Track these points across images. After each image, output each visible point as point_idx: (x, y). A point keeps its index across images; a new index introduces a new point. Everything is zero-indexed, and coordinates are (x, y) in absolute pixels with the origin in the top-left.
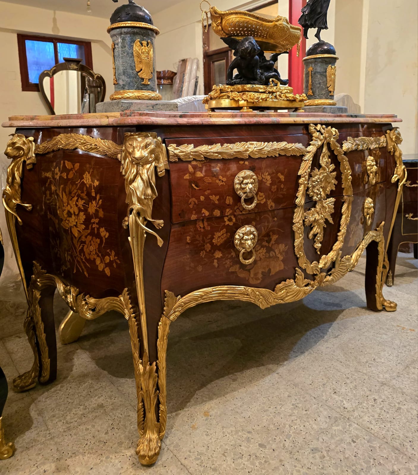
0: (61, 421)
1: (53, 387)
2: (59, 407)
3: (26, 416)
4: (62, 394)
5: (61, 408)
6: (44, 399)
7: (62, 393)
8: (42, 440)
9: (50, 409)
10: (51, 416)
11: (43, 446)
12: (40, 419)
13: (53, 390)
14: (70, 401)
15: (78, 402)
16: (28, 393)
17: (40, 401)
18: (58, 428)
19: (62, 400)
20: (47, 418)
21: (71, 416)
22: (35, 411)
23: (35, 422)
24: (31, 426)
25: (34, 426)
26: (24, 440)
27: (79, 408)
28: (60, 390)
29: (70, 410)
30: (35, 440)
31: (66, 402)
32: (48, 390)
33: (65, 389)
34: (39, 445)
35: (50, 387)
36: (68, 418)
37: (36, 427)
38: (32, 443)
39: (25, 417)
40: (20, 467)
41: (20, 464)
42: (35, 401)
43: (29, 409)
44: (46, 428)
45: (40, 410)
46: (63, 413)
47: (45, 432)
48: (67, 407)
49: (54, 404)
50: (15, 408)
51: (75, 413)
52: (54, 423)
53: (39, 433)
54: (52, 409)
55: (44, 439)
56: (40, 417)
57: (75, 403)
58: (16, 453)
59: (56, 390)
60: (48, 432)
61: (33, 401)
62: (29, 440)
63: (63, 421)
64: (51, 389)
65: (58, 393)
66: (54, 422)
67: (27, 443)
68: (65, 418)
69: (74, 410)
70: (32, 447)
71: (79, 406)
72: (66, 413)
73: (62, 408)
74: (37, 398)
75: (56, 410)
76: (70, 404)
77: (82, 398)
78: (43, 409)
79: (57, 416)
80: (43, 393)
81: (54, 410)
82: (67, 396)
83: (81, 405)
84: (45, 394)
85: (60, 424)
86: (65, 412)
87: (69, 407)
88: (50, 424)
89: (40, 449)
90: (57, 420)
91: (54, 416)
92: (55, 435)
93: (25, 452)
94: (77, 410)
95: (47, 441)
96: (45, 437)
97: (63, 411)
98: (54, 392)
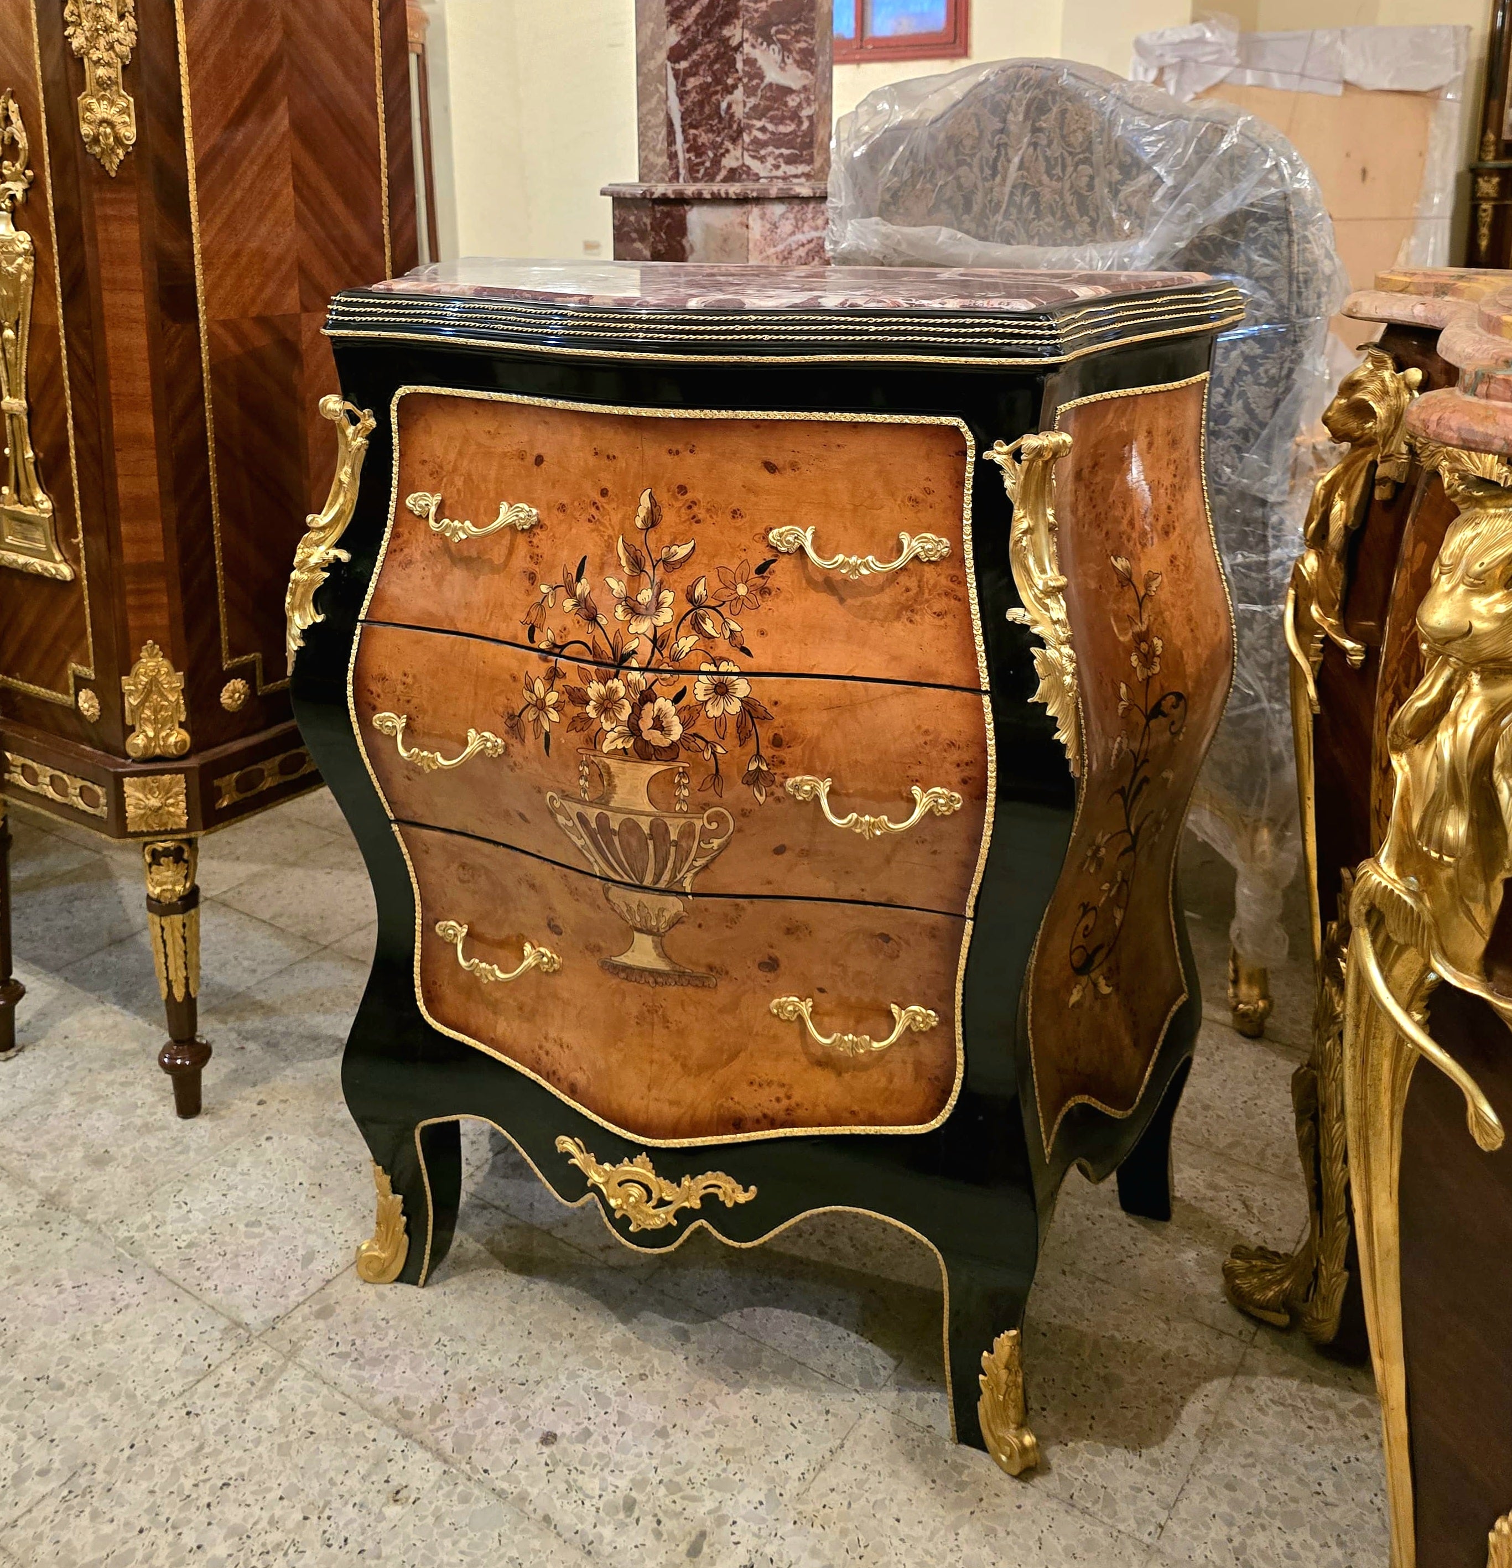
0: (1230, 1524)
1: (1335, 1385)
2: (1274, 1472)
3: (1170, 1401)
4: (1332, 1440)
5: (1276, 1483)
6: (1270, 1395)
7: (1338, 1433)
8: (1124, 1520)
9: (1248, 1448)
10: (1225, 1476)
11: (1106, 1542)
12: (1191, 1449)
13: (1324, 1393)
14: (1328, 1488)
15: (1343, 1523)
16: (1252, 1328)
17: (1250, 1390)
18: (1195, 1538)
19: (1308, 1458)
20: (1208, 1470)
21: (1272, 1544)
22: (1207, 1410)
23: (1170, 1443)
24: (1148, 1447)
25: (1155, 1452)
26: (1091, 1465)
27: (1325, 1545)
28: (1342, 1417)
29: (1293, 1521)
30: (1109, 1502)
31: (1313, 1476)
32: (1310, 1379)
33: (1360, 1432)
34: (1101, 1530)
35: (1327, 1374)
36: (1261, 1539)
37: (1155, 1463)
38: (1096, 1502)
39: (1166, 1400)
40: (1001, 1534)
41: (1014, 1526)
42: (1239, 1379)
43: (1196, 1386)
44: (1171, 1501)
45: (1221, 1420)
46: (1264, 1503)
47: (1155, 1508)
48: (1295, 1500)
49: (1274, 1445)
50: (1173, 1345)
51: (1296, 1547)
52: (1207, 1510)
53: (1140, 1490)
54: (1251, 1454)
55: (1134, 1526)
56: (1195, 1445)
57: (1335, 1515)
58: (1038, 1481)
59: (1331, 1406)
60: (1162, 1517)
61: (1239, 1369)
62: (1100, 1481)
63: (1236, 1529)
64: (1323, 1384)
65: (1327, 1421)
66: (1211, 1505)
67: (1087, 1486)
68: (1248, 1531)
69: (1303, 1534)
70: (1084, 1511)
71: (1332, 1542)
72: (1272, 1515)
73: (1280, 1486)
74: (1254, 1374)
75: (1256, 1471)
76: (1316, 1499)
77: (1374, 1520)
78: (1230, 1425)
79: (1239, 1495)
80: (1289, 1374)
81: (1254, 1466)
82: (1337, 1462)
83: (1341, 1544)
84: (1289, 1382)
85: (1218, 1531)
86: (1275, 1507)
87: (1303, 1507)
88: (1195, 1498)
89: (1090, 1545)
90: (1225, 1508)
91: (1230, 1487)
92: (1168, 1549)
93: (1053, 1505)
94: (1312, 1549)
95: (1129, 1542)
96: (1141, 1523)
97: (1272, 1499)
98: (1318, 1403)
